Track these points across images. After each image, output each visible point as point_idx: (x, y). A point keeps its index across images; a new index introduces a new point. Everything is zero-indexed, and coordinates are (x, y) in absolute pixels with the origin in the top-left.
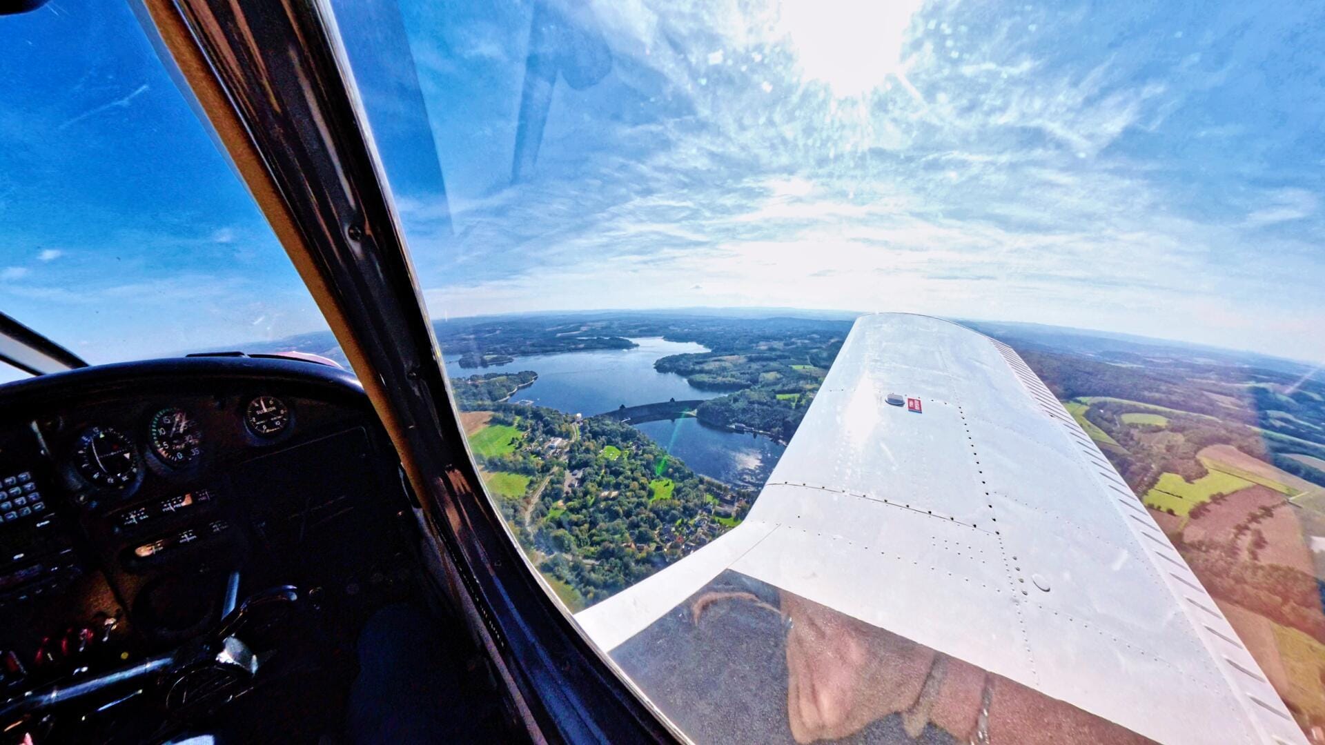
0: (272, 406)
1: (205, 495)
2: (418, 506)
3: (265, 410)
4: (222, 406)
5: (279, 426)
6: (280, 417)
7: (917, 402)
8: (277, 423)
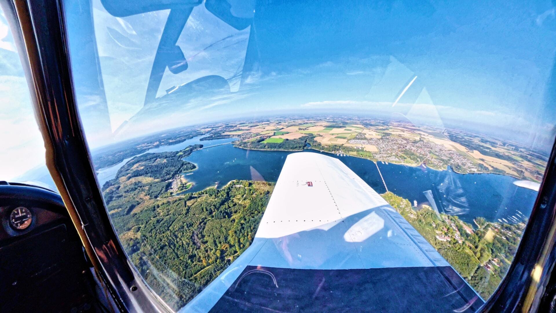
0: (24, 212)
2: (92, 266)
3: (20, 215)
7: (311, 183)
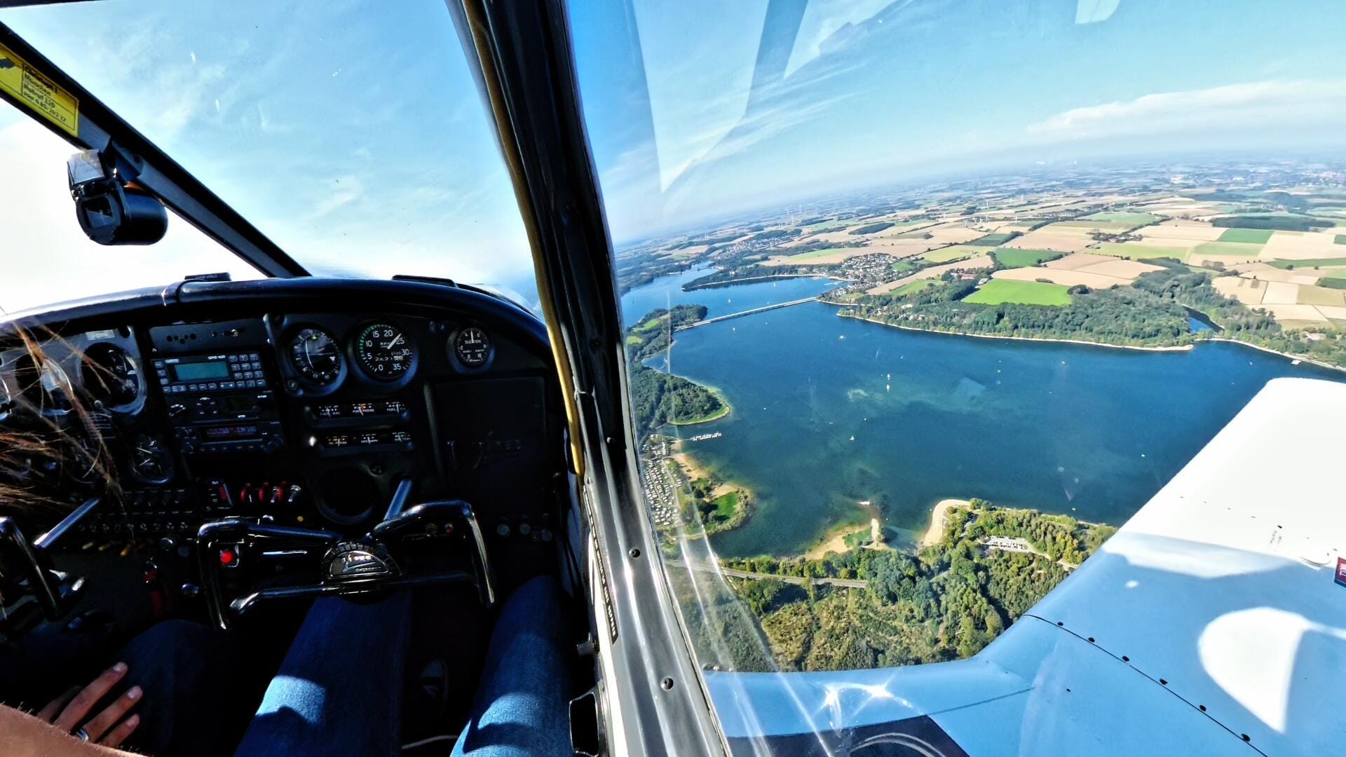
0: (478, 339)
1: (396, 408)
5: (479, 358)
6: (482, 350)
8: (480, 355)
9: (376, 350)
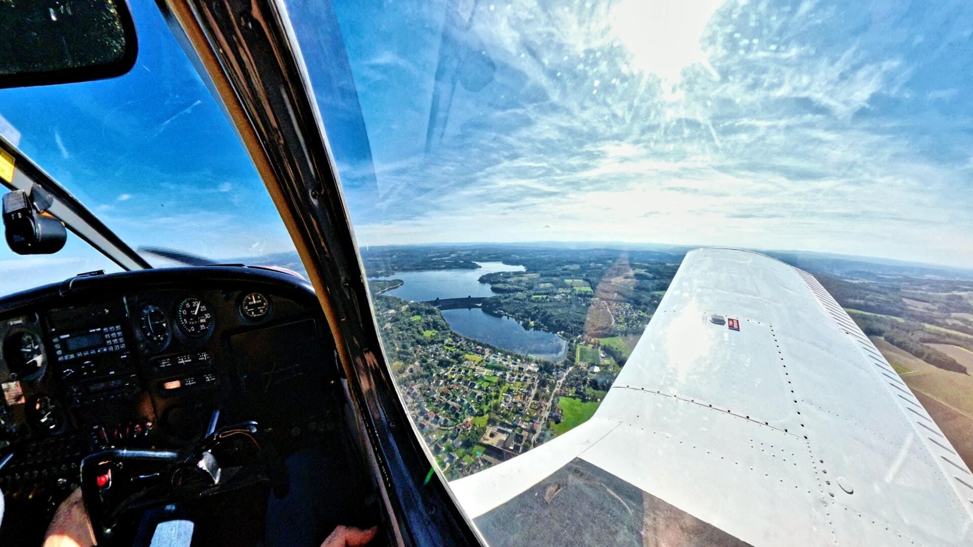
0: (259, 300)
2: (345, 377)
3: (255, 302)
4: (227, 299)
5: (261, 313)
6: (263, 307)
7: (735, 322)
8: (261, 311)
9: (189, 316)
